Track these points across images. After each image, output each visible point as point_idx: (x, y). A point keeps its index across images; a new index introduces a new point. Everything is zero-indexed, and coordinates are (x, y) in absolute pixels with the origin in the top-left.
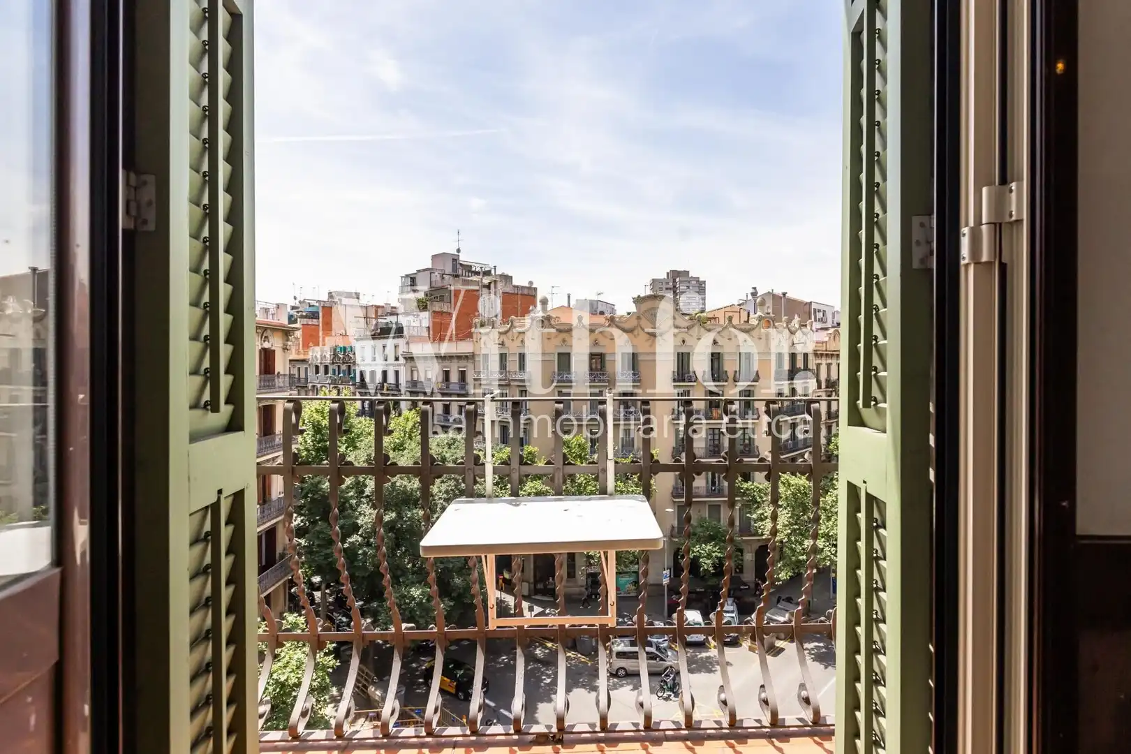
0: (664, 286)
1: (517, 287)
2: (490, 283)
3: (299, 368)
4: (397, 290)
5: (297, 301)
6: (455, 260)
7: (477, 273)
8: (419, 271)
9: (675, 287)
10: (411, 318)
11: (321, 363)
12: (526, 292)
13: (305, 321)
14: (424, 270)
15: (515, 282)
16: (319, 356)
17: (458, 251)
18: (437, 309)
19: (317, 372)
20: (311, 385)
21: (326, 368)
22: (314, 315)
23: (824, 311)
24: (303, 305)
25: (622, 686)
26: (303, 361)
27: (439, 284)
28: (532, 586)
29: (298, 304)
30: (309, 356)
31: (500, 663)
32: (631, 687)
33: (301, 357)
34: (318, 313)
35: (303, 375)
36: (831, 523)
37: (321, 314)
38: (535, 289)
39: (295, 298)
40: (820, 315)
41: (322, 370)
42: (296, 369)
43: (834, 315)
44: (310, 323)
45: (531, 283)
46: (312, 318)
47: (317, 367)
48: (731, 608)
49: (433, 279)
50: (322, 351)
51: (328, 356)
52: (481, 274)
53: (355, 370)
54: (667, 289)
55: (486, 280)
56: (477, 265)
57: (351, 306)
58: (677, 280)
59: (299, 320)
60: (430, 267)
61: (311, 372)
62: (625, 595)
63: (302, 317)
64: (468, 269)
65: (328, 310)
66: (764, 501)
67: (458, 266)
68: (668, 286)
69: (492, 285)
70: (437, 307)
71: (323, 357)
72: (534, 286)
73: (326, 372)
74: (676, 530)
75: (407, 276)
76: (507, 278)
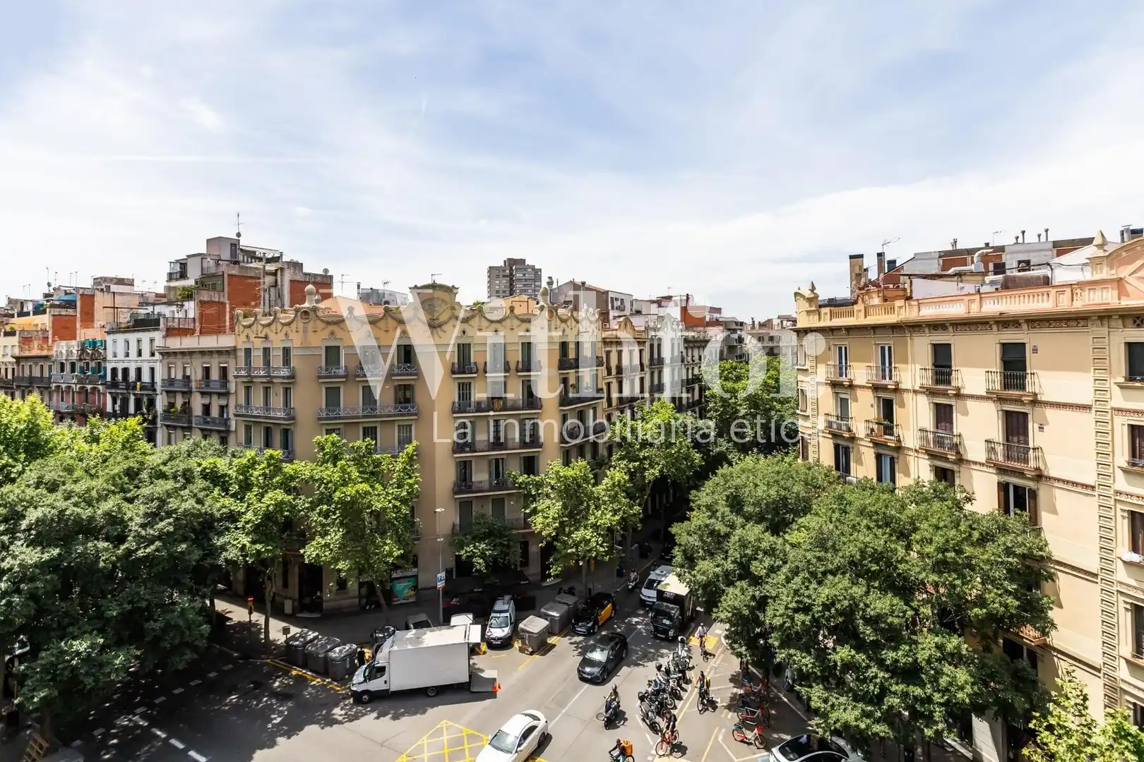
0: (501, 274)
1: (309, 274)
2: (276, 270)
3: (42, 366)
4: (166, 278)
5: (51, 288)
6: (234, 245)
7: (260, 259)
8: (189, 256)
9: (511, 274)
10: (174, 308)
11: (66, 360)
12: (319, 279)
13: (57, 311)
14: (194, 255)
15: (306, 270)
16: (64, 352)
17: (239, 235)
18: (206, 299)
19: (62, 370)
20: (54, 385)
21: (73, 365)
22: (70, 304)
23: (622, 300)
24: (59, 292)
25: (364, 715)
26: (46, 358)
27: (213, 271)
28: (296, 603)
29: (52, 291)
30: (53, 353)
31: (226, 705)
32: (375, 715)
33: (45, 353)
34: (75, 301)
35: (46, 374)
36: (600, 512)
37: (78, 304)
38: (331, 277)
39: (49, 285)
40: (617, 304)
41: (68, 368)
42: (38, 368)
43: (632, 302)
44: (63, 313)
45: (326, 270)
46: (67, 308)
47: (62, 365)
48: (506, 607)
49: (205, 265)
50: (68, 347)
51: (75, 352)
52: (264, 261)
53: (105, 369)
54: (504, 276)
55: (271, 267)
56: (260, 250)
57: (121, 294)
58: (514, 268)
59: (48, 310)
60: (204, 251)
61: (56, 370)
62: (404, 602)
63: (52, 306)
64: (252, 255)
65: (88, 299)
66: (539, 494)
67: (238, 251)
68: (504, 274)
69: (279, 272)
70: (205, 296)
71: (69, 353)
72: (329, 274)
73: (73, 371)
74: (458, 528)
75: (177, 261)
76: (297, 266)
